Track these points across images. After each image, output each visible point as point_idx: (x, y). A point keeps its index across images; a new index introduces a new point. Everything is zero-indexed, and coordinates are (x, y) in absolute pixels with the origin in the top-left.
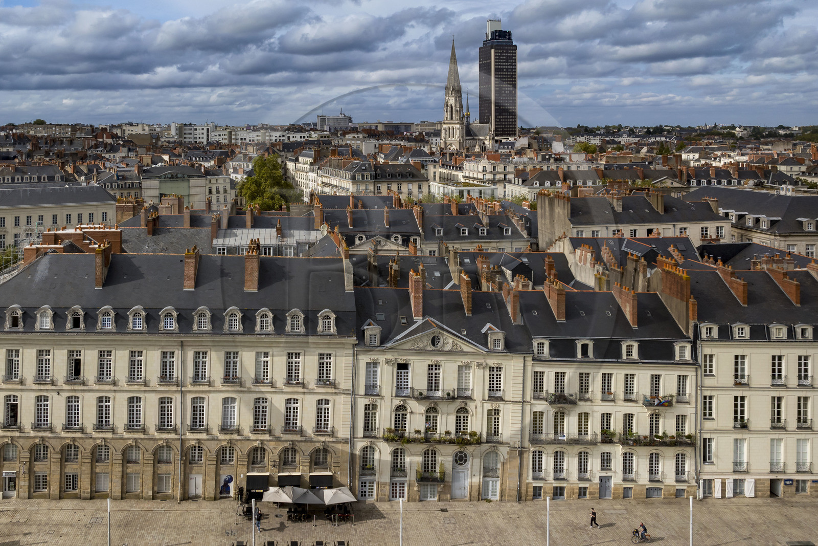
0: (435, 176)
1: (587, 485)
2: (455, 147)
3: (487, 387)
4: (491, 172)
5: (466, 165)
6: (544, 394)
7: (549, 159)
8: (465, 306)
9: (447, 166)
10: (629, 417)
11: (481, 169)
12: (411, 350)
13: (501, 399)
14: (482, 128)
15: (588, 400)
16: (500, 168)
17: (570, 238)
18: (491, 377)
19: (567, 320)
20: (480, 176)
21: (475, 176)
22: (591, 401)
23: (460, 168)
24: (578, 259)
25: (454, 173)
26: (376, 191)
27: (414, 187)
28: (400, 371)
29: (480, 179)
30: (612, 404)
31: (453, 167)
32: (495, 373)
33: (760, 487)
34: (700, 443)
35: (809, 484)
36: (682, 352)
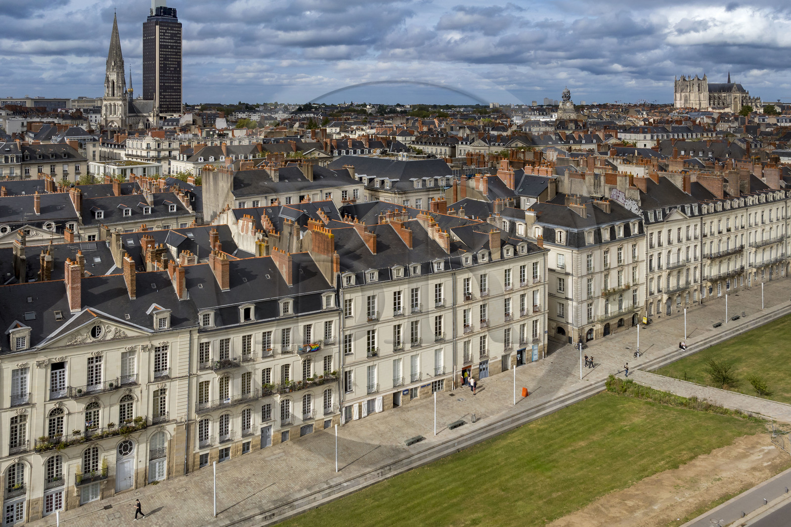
0: (94, 155)
1: (250, 440)
2: (116, 125)
3: (152, 368)
4: (155, 150)
5: (129, 143)
6: (210, 364)
7: (213, 135)
8: (129, 289)
9: (108, 144)
10: (286, 367)
11: (144, 146)
12: (68, 346)
13: (167, 377)
14: (146, 104)
15: (251, 360)
16: (165, 145)
17: (233, 210)
18: (157, 358)
19: (231, 288)
20: (144, 154)
21: (139, 153)
22: (254, 361)
23: (122, 146)
24: (240, 229)
25: (115, 151)
26: (24, 175)
27: (71, 169)
28: (54, 371)
29: (144, 157)
30: (272, 359)
31: (115, 145)
32: (161, 353)
33: (386, 402)
34: (342, 377)
35: (419, 390)
36: (328, 301)
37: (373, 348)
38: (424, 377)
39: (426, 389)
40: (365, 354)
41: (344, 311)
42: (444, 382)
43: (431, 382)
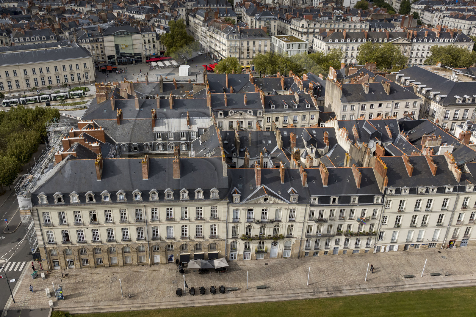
3: (288, 217)
4: (306, 28)
5: (293, 21)
6: (314, 219)
7: (340, 20)
9: (282, 19)
10: (349, 226)
11: (301, 26)
12: (254, 204)
13: (294, 221)
15: (333, 220)
16: (312, 25)
18: (291, 213)
20: (300, 30)
21: (298, 29)
23: (289, 22)
25: (285, 25)
26: (241, 46)
27: (262, 43)
28: (249, 212)
29: (300, 32)
30: (343, 221)
31: (286, 21)
33: (400, 247)
34: (378, 234)
35: (420, 246)
36: (378, 199)
37: (398, 223)
38: (425, 240)
39: (424, 246)
40: (393, 225)
41: (385, 205)
42: (437, 245)
43: (429, 243)
